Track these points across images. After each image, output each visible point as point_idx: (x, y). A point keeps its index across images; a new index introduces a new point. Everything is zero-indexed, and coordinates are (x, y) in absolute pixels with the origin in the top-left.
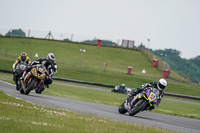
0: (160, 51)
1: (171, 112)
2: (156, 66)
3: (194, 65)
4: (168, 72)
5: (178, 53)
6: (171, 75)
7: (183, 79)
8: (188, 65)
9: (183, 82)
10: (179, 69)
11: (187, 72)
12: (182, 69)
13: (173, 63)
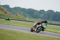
0: (4, 6)
1: (7, 24)
2: (2, 10)
3: (14, 10)
4: (6, 12)
5: (9, 6)
6: (7, 13)
7: (10, 14)
8: (12, 10)
9: (10, 15)
10: (9, 11)
11: (12, 11)
12: (10, 11)
13: (7, 9)
